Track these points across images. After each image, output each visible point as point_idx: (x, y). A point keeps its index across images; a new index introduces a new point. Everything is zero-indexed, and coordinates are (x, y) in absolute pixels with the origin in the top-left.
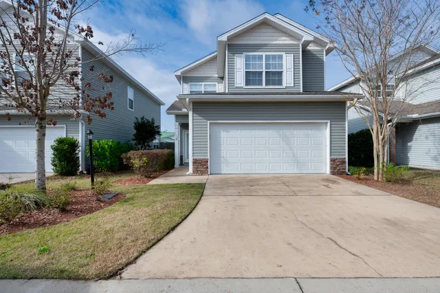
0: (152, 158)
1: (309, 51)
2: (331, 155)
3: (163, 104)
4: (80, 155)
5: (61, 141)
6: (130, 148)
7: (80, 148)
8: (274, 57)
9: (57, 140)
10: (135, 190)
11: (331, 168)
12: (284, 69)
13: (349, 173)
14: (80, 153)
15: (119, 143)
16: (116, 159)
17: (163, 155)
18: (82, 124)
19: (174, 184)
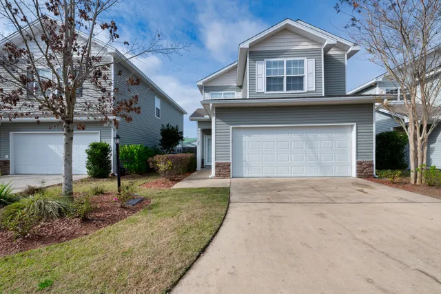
0: (177, 162)
1: (330, 56)
2: (357, 158)
3: (186, 113)
4: (112, 159)
5: (94, 146)
6: (157, 152)
7: (112, 152)
8: (295, 63)
9: (91, 145)
10: (160, 195)
11: (358, 171)
12: (306, 74)
13: (377, 176)
14: (112, 157)
15: (146, 148)
16: (144, 162)
17: (186, 158)
18: (114, 130)
19: (199, 189)
